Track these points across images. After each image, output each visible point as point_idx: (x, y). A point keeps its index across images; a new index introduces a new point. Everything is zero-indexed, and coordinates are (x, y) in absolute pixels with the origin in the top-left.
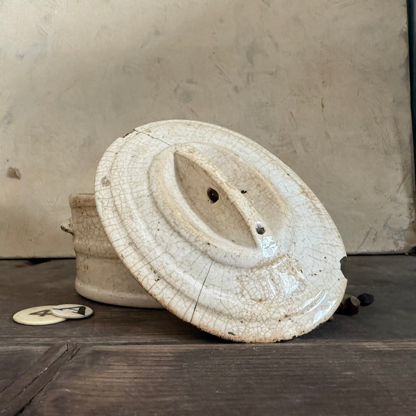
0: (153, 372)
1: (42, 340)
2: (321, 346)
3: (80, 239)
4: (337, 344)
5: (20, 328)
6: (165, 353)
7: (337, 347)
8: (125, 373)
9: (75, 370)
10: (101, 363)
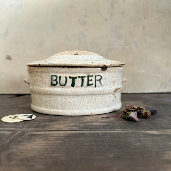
0: (53, 143)
1: (10, 129)
2: (129, 133)
3: (32, 86)
4: (136, 131)
5: (3, 124)
6: (61, 135)
7: (136, 133)
8: (41, 143)
9: (20, 142)
10: (32, 139)
